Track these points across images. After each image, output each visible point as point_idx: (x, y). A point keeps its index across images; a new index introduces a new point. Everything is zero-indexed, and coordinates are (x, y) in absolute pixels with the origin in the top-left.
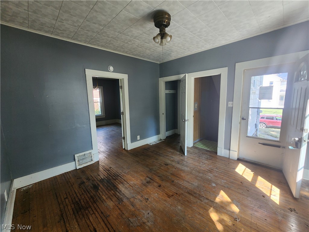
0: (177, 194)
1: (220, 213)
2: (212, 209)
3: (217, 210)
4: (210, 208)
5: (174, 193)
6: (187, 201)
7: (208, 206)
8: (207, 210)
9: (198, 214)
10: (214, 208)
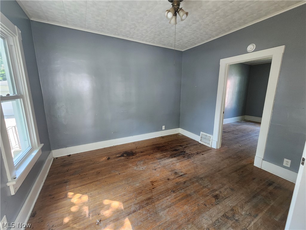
0: (153, 188)
1: (114, 211)
2: (122, 208)
3: (118, 212)
4: (124, 206)
5: (155, 186)
6: (141, 193)
7: (127, 206)
8: (124, 202)
9: (125, 194)
10: (122, 210)
